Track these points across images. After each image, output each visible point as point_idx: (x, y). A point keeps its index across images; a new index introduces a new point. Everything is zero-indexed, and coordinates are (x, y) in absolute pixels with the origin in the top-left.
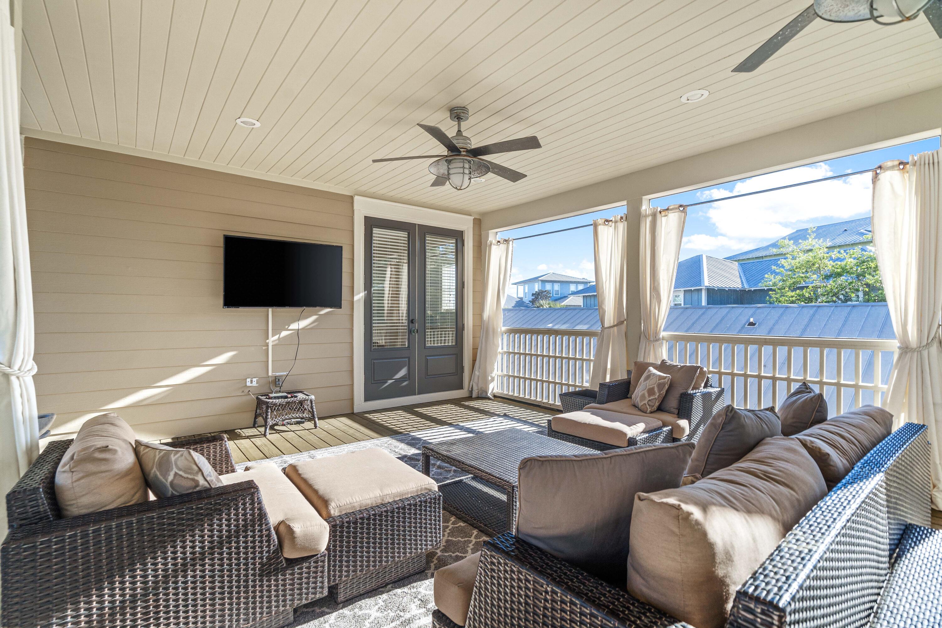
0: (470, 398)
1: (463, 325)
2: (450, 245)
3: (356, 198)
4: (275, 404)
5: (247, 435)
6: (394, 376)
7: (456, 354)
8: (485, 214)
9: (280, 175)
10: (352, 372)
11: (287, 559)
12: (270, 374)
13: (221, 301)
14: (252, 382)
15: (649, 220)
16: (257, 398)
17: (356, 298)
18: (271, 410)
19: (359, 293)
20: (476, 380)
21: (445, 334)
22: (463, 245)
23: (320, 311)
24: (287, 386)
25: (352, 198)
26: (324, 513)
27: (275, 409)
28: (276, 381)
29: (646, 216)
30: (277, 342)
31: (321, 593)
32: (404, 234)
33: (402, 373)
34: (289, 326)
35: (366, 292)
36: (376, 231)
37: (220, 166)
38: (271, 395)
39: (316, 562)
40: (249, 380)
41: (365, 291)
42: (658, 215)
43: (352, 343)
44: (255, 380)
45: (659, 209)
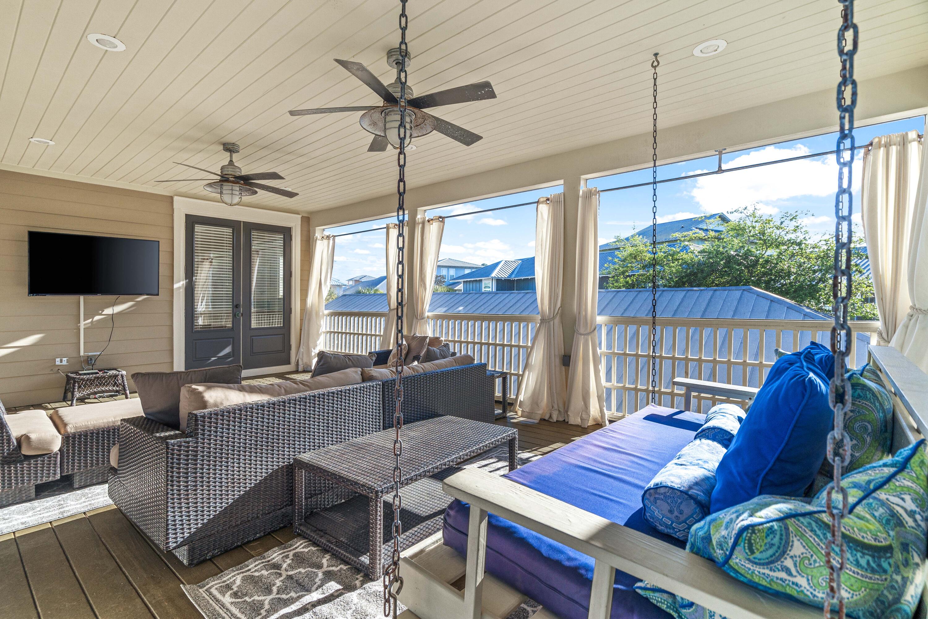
0: (297, 372)
1: (291, 309)
2: (279, 239)
3: (176, 198)
4: (83, 380)
5: (53, 407)
6: (218, 353)
7: (284, 334)
8: (312, 213)
9: (93, 177)
10: (172, 351)
11: (24, 455)
12: (82, 353)
13: (26, 290)
14: (61, 361)
15: (420, 226)
16: (67, 376)
17: (176, 286)
18: (78, 384)
19: (179, 281)
20: (301, 356)
21: (273, 317)
22: (291, 240)
23: (136, 298)
24: (99, 364)
25: (172, 198)
26: (62, 431)
27: (82, 384)
28: (89, 361)
29: (419, 224)
30: (90, 325)
31: (54, 477)
32: (230, 230)
33: (228, 350)
34: (103, 311)
35: (187, 281)
36: (198, 228)
37: (25, 168)
38: (80, 372)
39: (50, 458)
40: (58, 360)
41: (186, 279)
42: (427, 223)
43: (172, 326)
44: (64, 359)
45: (427, 219)
